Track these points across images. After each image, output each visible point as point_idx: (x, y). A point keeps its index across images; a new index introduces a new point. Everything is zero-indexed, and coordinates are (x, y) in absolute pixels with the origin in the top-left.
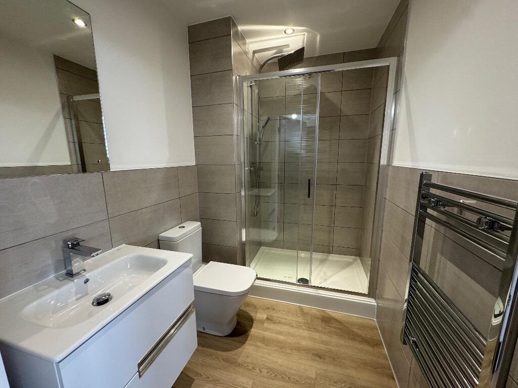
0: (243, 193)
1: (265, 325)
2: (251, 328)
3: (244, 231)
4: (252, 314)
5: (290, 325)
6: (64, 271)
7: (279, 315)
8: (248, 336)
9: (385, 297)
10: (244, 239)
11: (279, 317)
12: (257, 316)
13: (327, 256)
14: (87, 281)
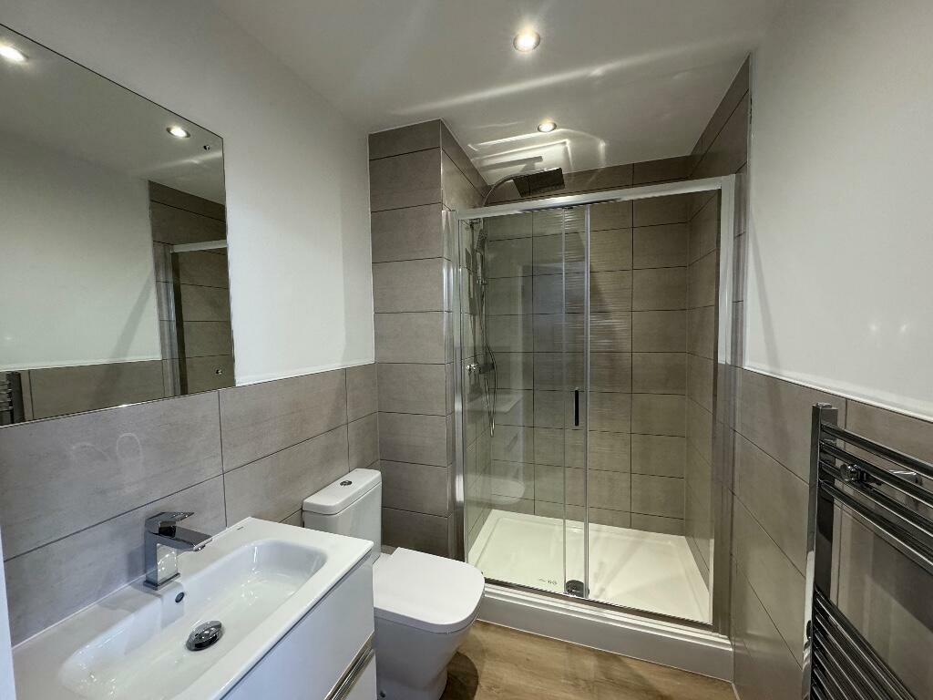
0: (458, 407)
3: (459, 481)
6: (143, 577)
9: (749, 632)
14: (180, 598)
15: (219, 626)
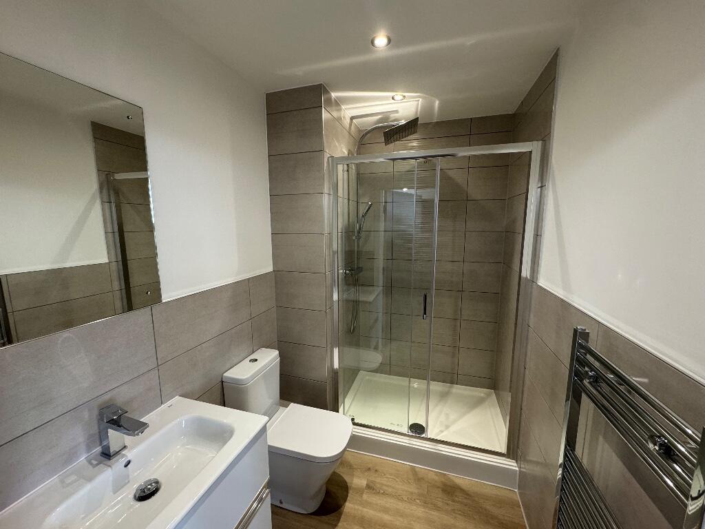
0: (335, 297)
1: (365, 496)
2: (345, 500)
3: (336, 351)
4: (347, 478)
5: (398, 498)
6: (98, 449)
7: (384, 481)
8: (340, 514)
10: (336, 365)
11: (383, 484)
12: (354, 482)
13: (451, 387)
14: (127, 464)
15: (157, 482)
